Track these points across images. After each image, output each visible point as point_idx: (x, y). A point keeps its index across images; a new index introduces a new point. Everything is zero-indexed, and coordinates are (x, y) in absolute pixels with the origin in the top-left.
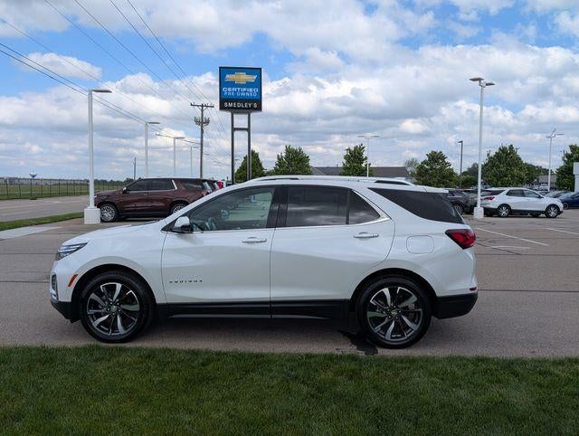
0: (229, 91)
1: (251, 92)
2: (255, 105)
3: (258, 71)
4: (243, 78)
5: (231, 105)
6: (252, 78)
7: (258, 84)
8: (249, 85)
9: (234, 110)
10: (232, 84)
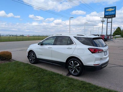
0: (107, 13)
1: (113, 13)
2: (114, 16)
3: (115, 7)
4: (111, 9)
5: (107, 17)
6: (113, 9)
7: (115, 11)
8: (112, 11)
9: (108, 18)
10: (108, 12)
